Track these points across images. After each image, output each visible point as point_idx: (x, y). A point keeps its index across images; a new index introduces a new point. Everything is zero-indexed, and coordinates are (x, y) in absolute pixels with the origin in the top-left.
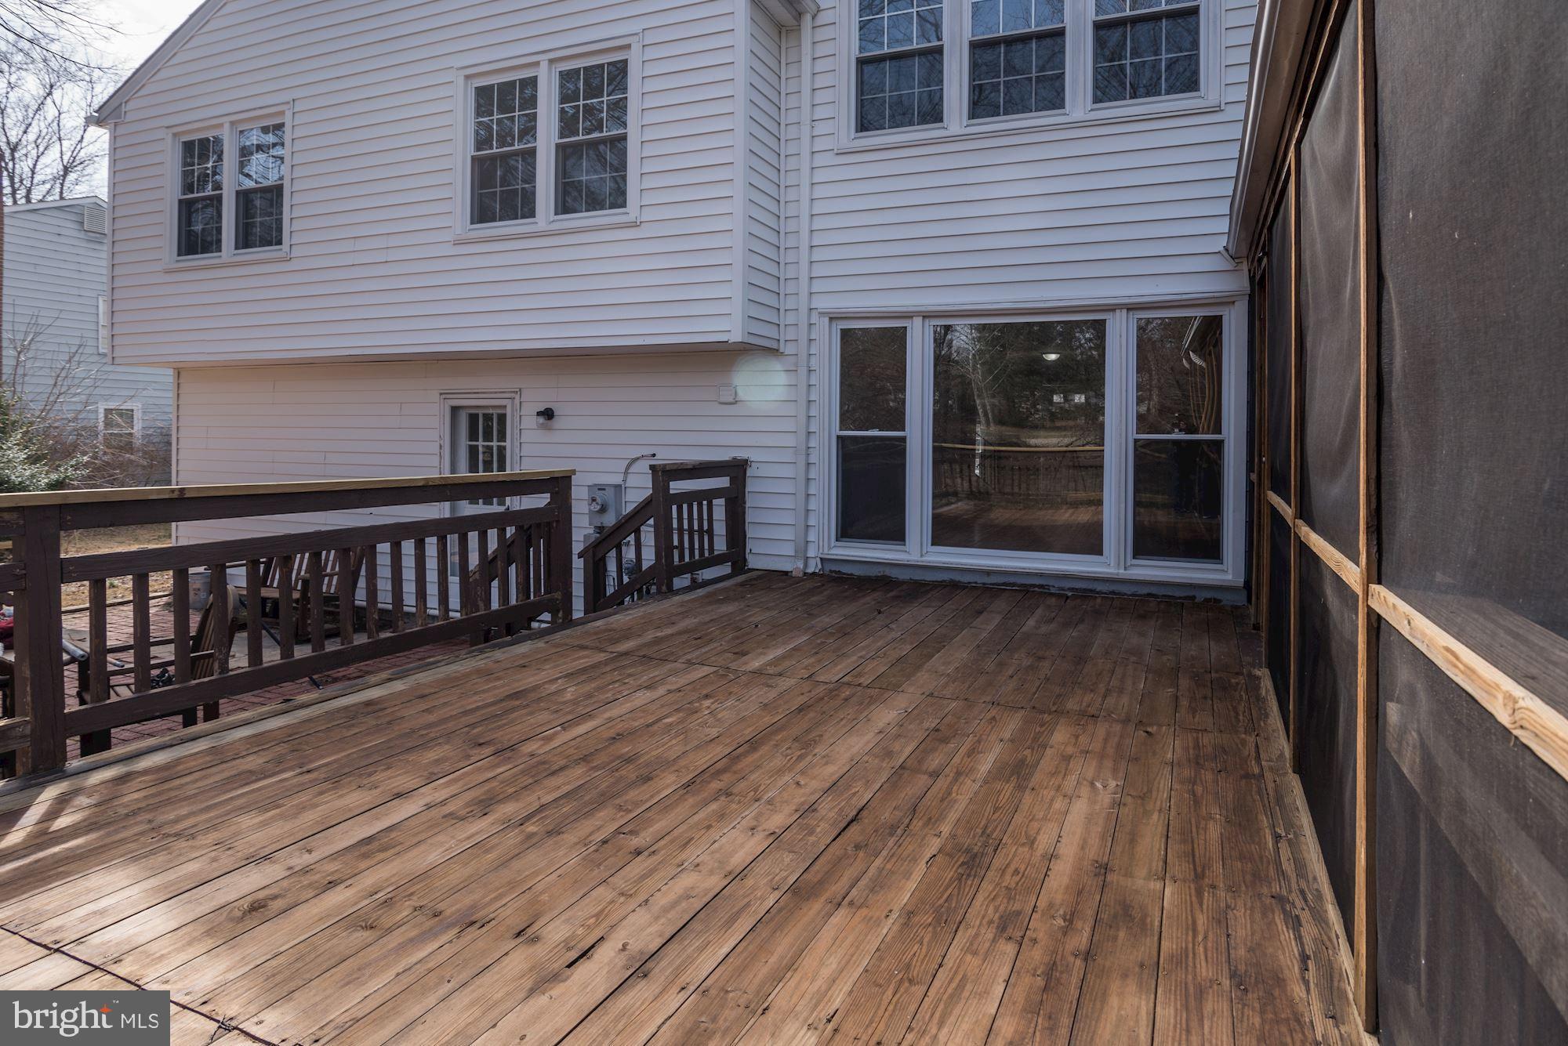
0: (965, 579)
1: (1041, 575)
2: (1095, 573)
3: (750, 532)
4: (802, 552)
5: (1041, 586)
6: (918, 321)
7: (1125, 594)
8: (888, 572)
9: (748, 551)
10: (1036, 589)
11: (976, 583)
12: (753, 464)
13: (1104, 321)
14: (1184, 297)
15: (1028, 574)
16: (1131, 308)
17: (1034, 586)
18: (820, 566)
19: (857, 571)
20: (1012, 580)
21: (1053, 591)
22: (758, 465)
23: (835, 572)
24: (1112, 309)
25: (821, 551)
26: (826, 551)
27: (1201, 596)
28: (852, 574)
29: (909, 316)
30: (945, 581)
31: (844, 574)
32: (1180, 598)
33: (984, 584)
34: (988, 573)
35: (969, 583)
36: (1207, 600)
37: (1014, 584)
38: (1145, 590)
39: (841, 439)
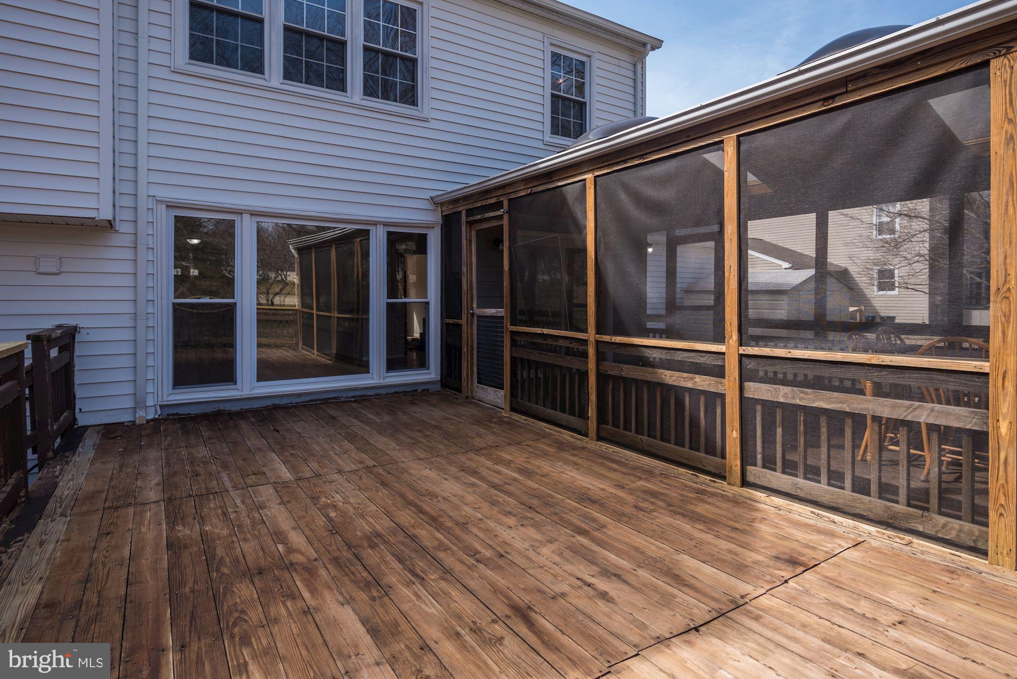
0: (283, 402)
1: (335, 391)
2: (367, 384)
3: (79, 392)
4: (139, 403)
5: (335, 398)
6: (246, 217)
7: (383, 394)
8: (222, 407)
9: (77, 410)
10: (332, 400)
11: (291, 403)
12: (82, 330)
13: (368, 231)
14: (413, 221)
15: (327, 392)
16: (385, 224)
17: (331, 398)
18: (159, 412)
19: (194, 411)
20: (316, 397)
21: (342, 400)
22: (88, 331)
23: (173, 415)
24: (375, 224)
25: (160, 399)
26: (165, 399)
27: (420, 389)
28: (189, 414)
29: (240, 213)
30: (268, 406)
31: (182, 415)
32: (411, 391)
33: (297, 403)
34: (300, 395)
35: (287, 404)
36: (424, 390)
37: (317, 400)
38: (393, 390)
39: (176, 308)
